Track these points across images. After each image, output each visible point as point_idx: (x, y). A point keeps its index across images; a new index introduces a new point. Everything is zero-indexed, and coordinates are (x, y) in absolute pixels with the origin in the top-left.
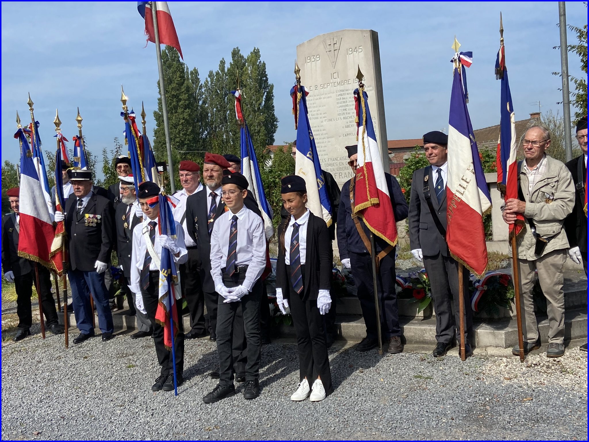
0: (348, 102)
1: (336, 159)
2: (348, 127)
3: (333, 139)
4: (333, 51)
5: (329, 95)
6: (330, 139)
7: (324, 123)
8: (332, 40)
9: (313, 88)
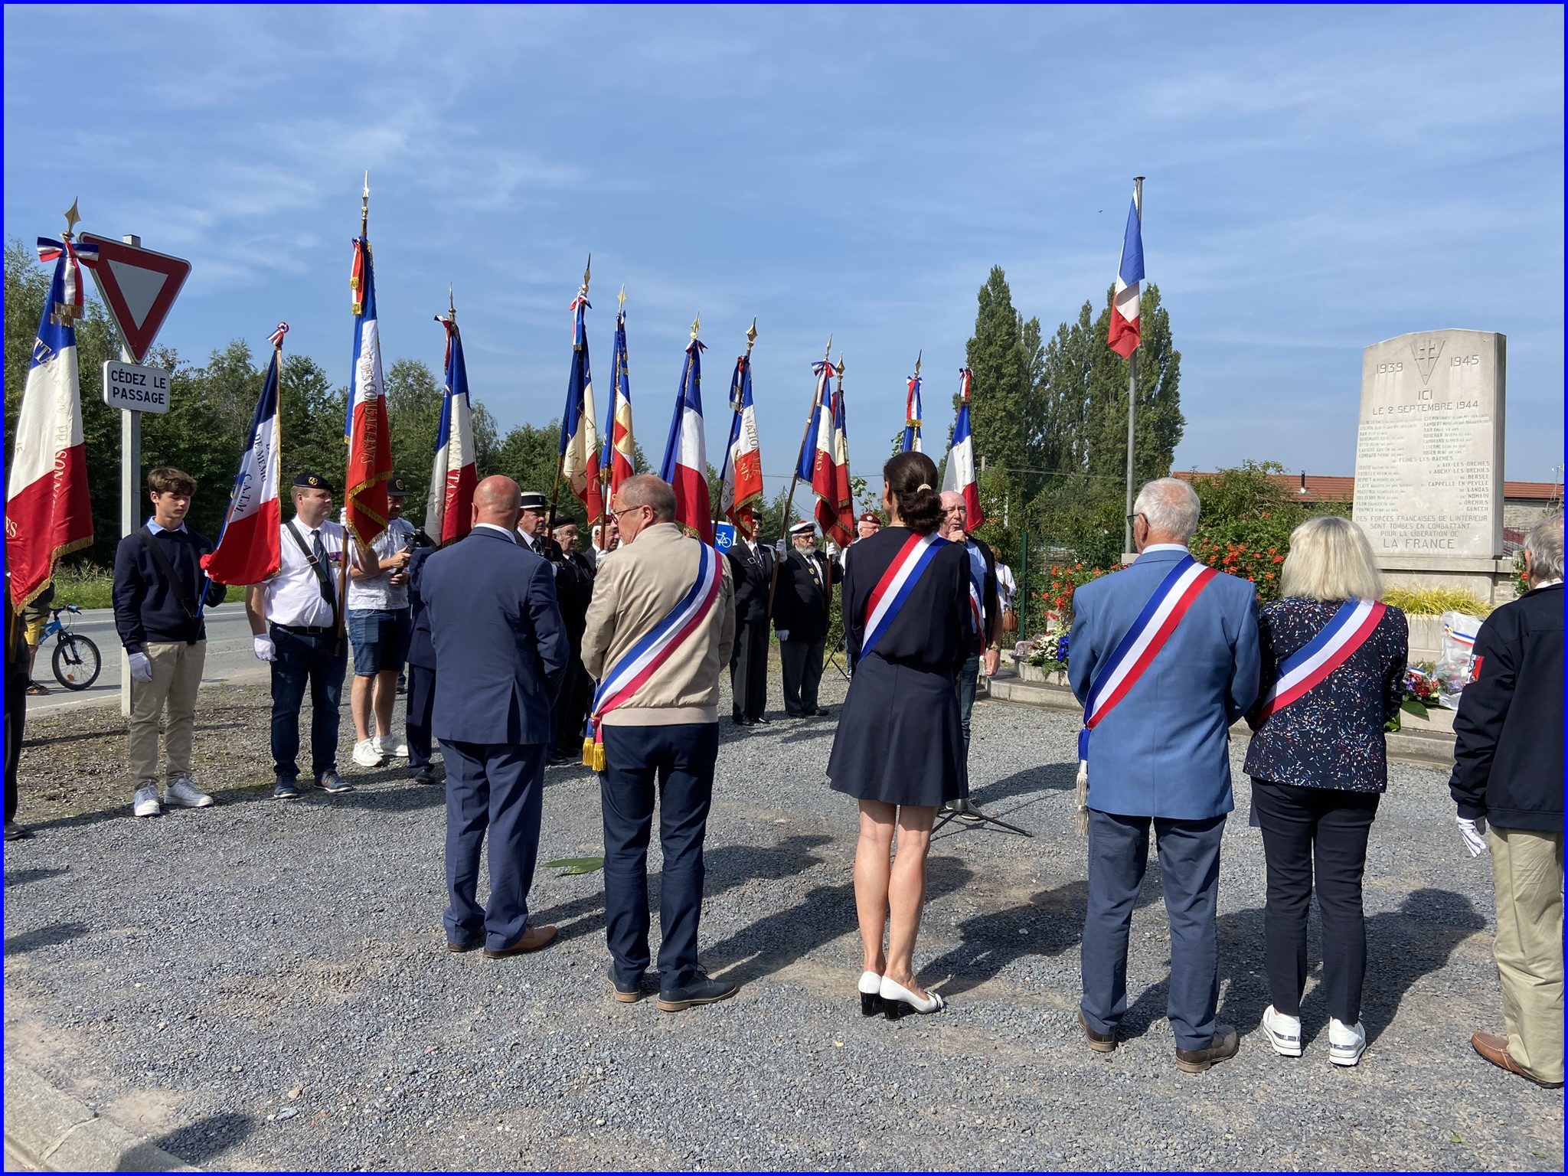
0: (1444, 435)
1: (1412, 519)
2: (1440, 472)
3: (1410, 489)
4: (1426, 357)
5: (1412, 423)
6: (1404, 488)
7: (1398, 463)
8: (1427, 344)
9: (1385, 411)
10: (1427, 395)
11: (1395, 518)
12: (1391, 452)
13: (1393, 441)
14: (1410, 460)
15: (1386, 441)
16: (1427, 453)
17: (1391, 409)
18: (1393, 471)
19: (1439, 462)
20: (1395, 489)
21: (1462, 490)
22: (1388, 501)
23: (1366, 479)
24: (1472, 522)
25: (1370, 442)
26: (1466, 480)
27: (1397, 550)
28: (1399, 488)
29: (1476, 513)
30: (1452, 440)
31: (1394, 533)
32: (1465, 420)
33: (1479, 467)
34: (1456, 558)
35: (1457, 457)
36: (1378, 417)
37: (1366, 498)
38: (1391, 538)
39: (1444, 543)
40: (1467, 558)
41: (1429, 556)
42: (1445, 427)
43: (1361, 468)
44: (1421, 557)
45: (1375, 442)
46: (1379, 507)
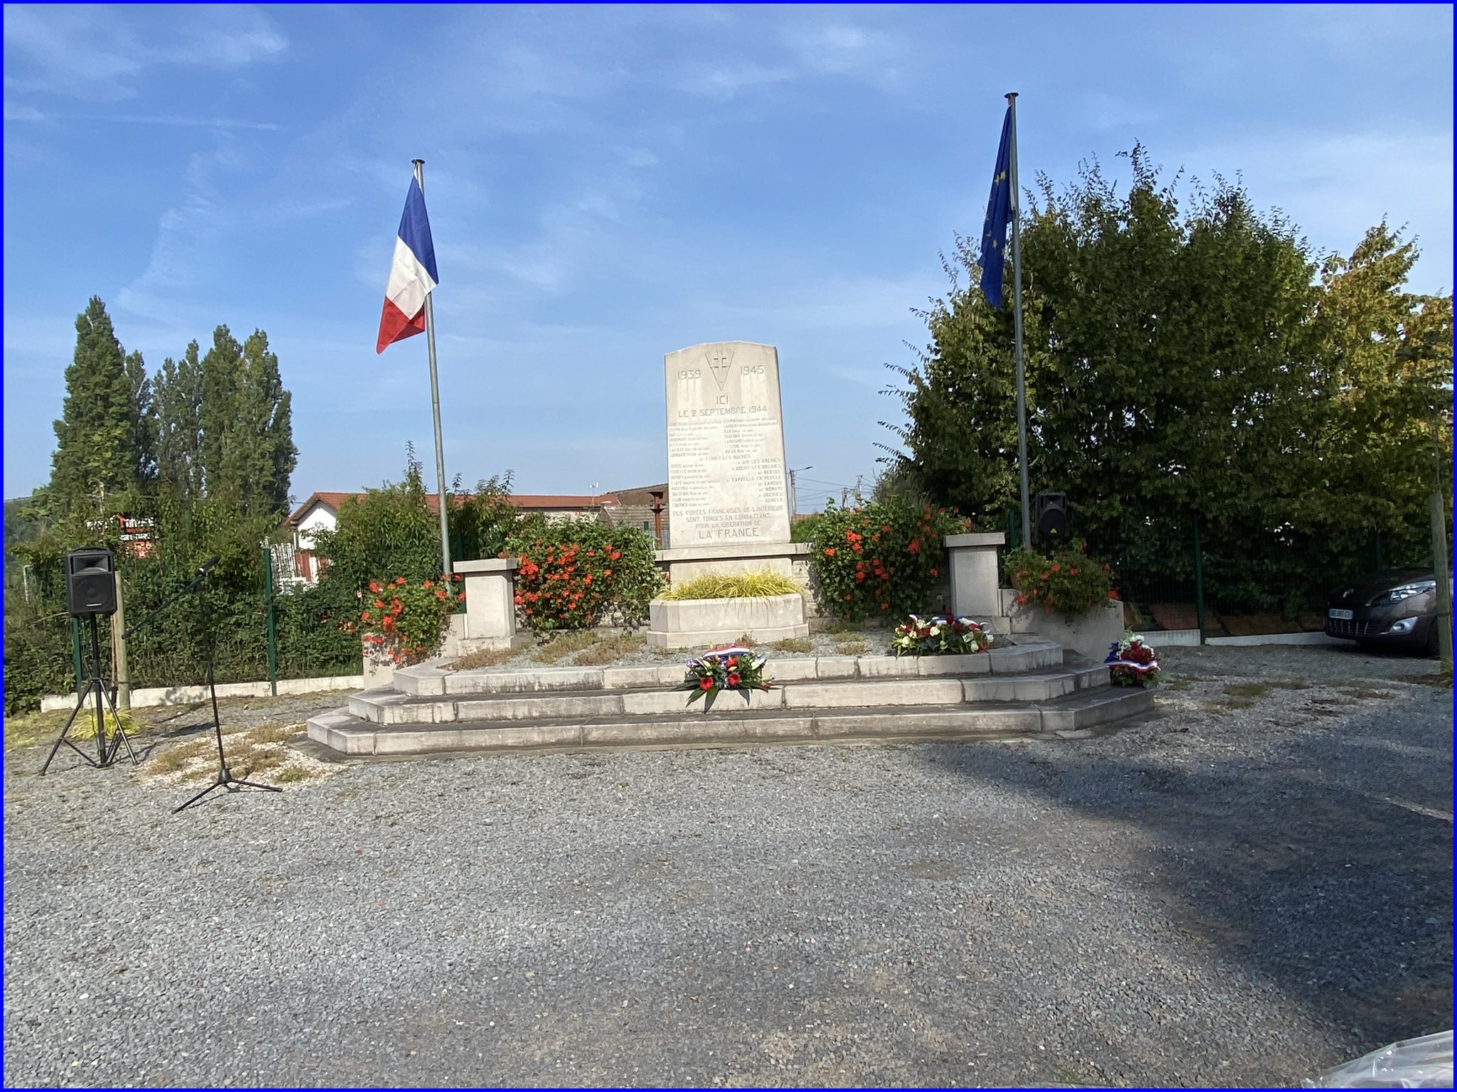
0: (741, 436)
1: (722, 511)
2: (741, 468)
3: (718, 485)
4: (720, 366)
5: (713, 425)
6: (712, 484)
7: (705, 462)
8: (720, 354)
9: (689, 413)
10: (723, 400)
11: (707, 511)
12: (697, 452)
13: (700, 441)
14: (714, 458)
15: (693, 442)
16: (728, 452)
17: (694, 412)
18: (701, 468)
19: (741, 461)
20: (704, 485)
21: (760, 484)
22: (700, 497)
23: (679, 477)
24: (771, 512)
25: (679, 442)
26: (763, 475)
27: (711, 541)
28: (708, 485)
29: (773, 504)
30: (749, 441)
31: (707, 525)
32: (757, 422)
33: (773, 463)
34: (761, 544)
35: (754, 456)
36: (685, 420)
37: (680, 494)
38: (705, 530)
39: (750, 532)
40: (770, 544)
41: (739, 545)
42: (742, 429)
43: (672, 466)
44: (732, 545)
45: (683, 442)
46: (692, 502)
